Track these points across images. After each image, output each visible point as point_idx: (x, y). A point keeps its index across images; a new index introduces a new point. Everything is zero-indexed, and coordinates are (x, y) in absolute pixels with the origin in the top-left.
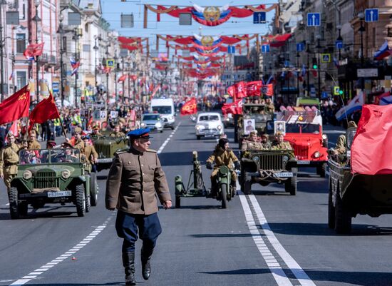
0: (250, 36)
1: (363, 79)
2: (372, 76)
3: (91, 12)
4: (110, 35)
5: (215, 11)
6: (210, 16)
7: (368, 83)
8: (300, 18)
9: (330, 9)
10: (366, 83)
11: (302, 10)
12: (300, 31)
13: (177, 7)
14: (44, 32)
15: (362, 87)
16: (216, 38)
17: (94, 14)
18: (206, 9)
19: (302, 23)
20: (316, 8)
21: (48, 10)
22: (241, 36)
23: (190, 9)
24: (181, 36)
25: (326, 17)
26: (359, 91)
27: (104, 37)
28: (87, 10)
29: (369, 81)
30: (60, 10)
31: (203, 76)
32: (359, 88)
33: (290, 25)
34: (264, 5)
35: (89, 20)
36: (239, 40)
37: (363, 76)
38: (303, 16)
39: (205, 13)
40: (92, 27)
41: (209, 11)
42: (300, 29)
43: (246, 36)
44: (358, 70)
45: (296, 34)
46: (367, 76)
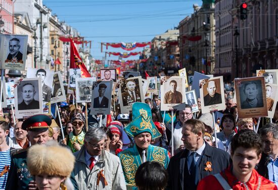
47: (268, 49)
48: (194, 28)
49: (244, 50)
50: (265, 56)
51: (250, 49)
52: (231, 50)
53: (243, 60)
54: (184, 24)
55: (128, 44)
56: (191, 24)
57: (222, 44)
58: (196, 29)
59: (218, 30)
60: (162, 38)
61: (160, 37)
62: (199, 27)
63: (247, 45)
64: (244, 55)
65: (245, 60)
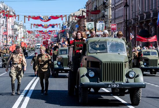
0: (55, 30)
14: (10, 30)
16: (48, 31)
18: (44, 25)
21: (11, 25)
27: (24, 31)
30: (14, 25)
34: (57, 24)
47: (152, 18)
48: (96, 6)
49: (133, 20)
50: (150, 24)
51: (138, 19)
52: (123, 21)
53: (132, 28)
54: (89, 4)
55: (45, 17)
56: (95, 3)
57: (116, 17)
58: (98, 6)
59: (114, 6)
60: (75, 15)
61: (74, 14)
62: (100, 5)
63: (135, 16)
64: (133, 24)
65: (134, 28)
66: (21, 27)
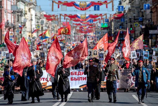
0: (103, 15)
1: (152, 35)
2: (156, 33)
3: (31, 3)
4: (41, 13)
5: (84, 4)
6: (82, 6)
7: (154, 37)
8: (129, 6)
9: (142, 2)
10: (153, 37)
11: (130, 2)
12: (130, 12)
13: (67, 2)
14: (8, 13)
15: (152, 38)
16: (87, 16)
17: (33, 4)
18: (80, 3)
19: (130, 8)
20: (136, 2)
21: (10, 3)
22: (99, 15)
23: (73, 3)
24: (71, 15)
25: (140, 6)
26: (150, 40)
27: (38, 15)
28: (29, 2)
29: (155, 36)
30: (16, 2)
31: (86, 32)
32: (150, 39)
33: (126, 9)
34: (107, 1)
35: (31, 7)
36: (97, 16)
37: (152, 33)
38: (131, 5)
39: (80, 4)
40: (32, 10)
41: (82, 3)
42: (129, 11)
43: (101, 15)
44: (150, 31)
45: (128, 13)
46: (154, 33)
66: (32, 6)
